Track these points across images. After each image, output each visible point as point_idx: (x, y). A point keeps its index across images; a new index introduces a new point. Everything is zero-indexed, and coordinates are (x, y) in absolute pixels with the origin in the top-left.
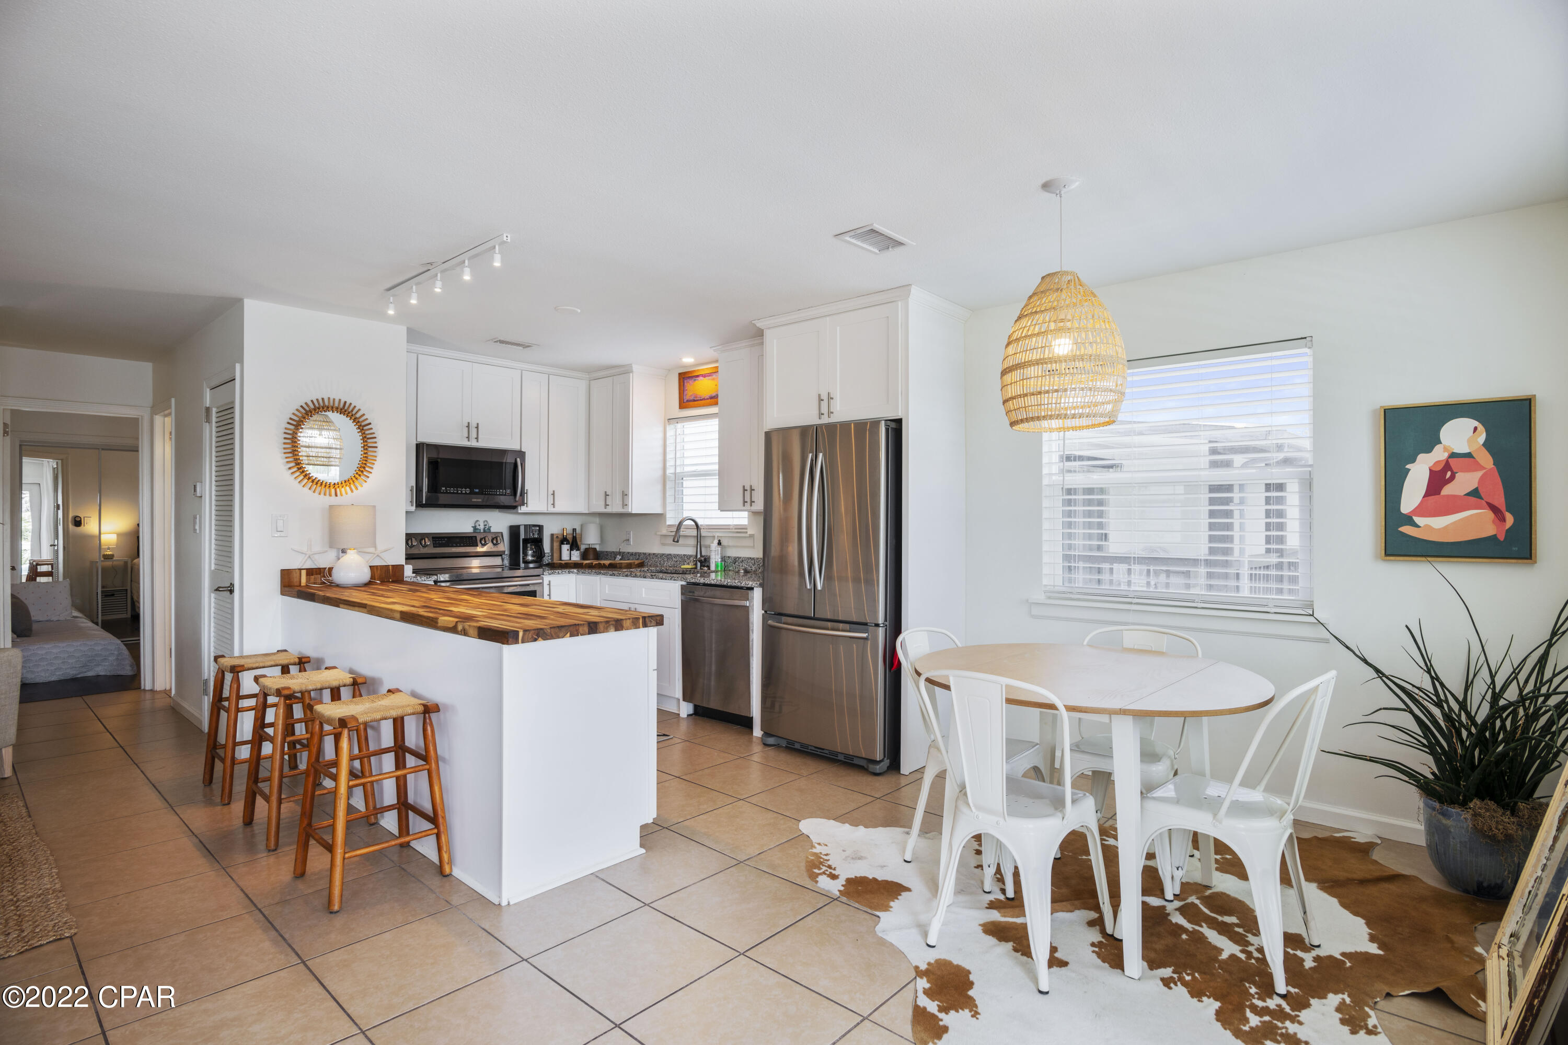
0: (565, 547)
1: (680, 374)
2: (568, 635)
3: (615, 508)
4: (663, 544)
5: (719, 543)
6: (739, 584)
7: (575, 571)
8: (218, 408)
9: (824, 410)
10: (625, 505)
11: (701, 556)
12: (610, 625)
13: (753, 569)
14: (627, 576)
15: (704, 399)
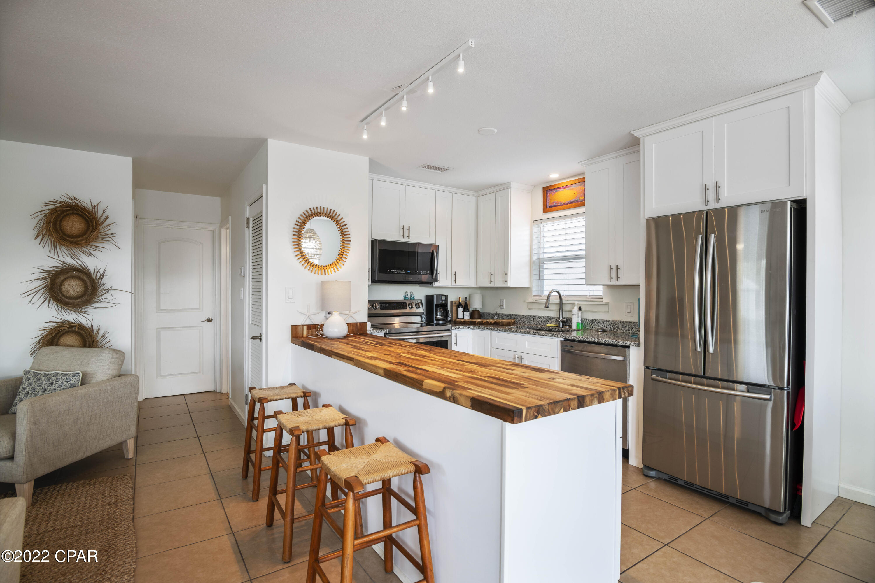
0: (461, 310)
1: (544, 188)
2: (562, 410)
3: (498, 282)
5: (580, 309)
6: (617, 343)
7: (472, 327)
8: (253, 218)
9: (711, 196)
10: (505, 281)
11: (563, 318)
12: (594, 398)
13: (609, 328)
14: (513, 332)
15: (564, 204)
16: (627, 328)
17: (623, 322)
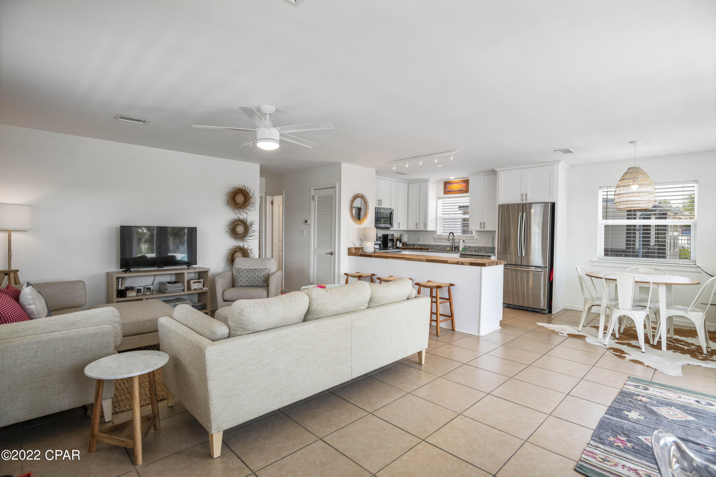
0: (398, 242)
1: (444, 182)
3: (421, 228)
4: (436, 242)
5: (464, 241)
8: (318, 196)
9: (524, 198)
10: (425, 228)
11: (454, 246)
13: (477, 250)
15: (455, 191)
16: (486, 250)
17: (484, 247)
